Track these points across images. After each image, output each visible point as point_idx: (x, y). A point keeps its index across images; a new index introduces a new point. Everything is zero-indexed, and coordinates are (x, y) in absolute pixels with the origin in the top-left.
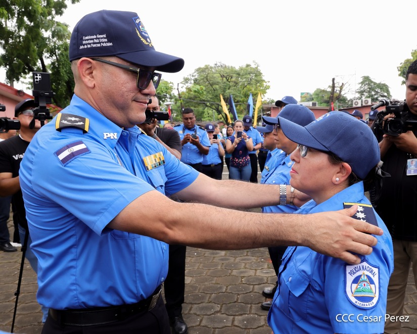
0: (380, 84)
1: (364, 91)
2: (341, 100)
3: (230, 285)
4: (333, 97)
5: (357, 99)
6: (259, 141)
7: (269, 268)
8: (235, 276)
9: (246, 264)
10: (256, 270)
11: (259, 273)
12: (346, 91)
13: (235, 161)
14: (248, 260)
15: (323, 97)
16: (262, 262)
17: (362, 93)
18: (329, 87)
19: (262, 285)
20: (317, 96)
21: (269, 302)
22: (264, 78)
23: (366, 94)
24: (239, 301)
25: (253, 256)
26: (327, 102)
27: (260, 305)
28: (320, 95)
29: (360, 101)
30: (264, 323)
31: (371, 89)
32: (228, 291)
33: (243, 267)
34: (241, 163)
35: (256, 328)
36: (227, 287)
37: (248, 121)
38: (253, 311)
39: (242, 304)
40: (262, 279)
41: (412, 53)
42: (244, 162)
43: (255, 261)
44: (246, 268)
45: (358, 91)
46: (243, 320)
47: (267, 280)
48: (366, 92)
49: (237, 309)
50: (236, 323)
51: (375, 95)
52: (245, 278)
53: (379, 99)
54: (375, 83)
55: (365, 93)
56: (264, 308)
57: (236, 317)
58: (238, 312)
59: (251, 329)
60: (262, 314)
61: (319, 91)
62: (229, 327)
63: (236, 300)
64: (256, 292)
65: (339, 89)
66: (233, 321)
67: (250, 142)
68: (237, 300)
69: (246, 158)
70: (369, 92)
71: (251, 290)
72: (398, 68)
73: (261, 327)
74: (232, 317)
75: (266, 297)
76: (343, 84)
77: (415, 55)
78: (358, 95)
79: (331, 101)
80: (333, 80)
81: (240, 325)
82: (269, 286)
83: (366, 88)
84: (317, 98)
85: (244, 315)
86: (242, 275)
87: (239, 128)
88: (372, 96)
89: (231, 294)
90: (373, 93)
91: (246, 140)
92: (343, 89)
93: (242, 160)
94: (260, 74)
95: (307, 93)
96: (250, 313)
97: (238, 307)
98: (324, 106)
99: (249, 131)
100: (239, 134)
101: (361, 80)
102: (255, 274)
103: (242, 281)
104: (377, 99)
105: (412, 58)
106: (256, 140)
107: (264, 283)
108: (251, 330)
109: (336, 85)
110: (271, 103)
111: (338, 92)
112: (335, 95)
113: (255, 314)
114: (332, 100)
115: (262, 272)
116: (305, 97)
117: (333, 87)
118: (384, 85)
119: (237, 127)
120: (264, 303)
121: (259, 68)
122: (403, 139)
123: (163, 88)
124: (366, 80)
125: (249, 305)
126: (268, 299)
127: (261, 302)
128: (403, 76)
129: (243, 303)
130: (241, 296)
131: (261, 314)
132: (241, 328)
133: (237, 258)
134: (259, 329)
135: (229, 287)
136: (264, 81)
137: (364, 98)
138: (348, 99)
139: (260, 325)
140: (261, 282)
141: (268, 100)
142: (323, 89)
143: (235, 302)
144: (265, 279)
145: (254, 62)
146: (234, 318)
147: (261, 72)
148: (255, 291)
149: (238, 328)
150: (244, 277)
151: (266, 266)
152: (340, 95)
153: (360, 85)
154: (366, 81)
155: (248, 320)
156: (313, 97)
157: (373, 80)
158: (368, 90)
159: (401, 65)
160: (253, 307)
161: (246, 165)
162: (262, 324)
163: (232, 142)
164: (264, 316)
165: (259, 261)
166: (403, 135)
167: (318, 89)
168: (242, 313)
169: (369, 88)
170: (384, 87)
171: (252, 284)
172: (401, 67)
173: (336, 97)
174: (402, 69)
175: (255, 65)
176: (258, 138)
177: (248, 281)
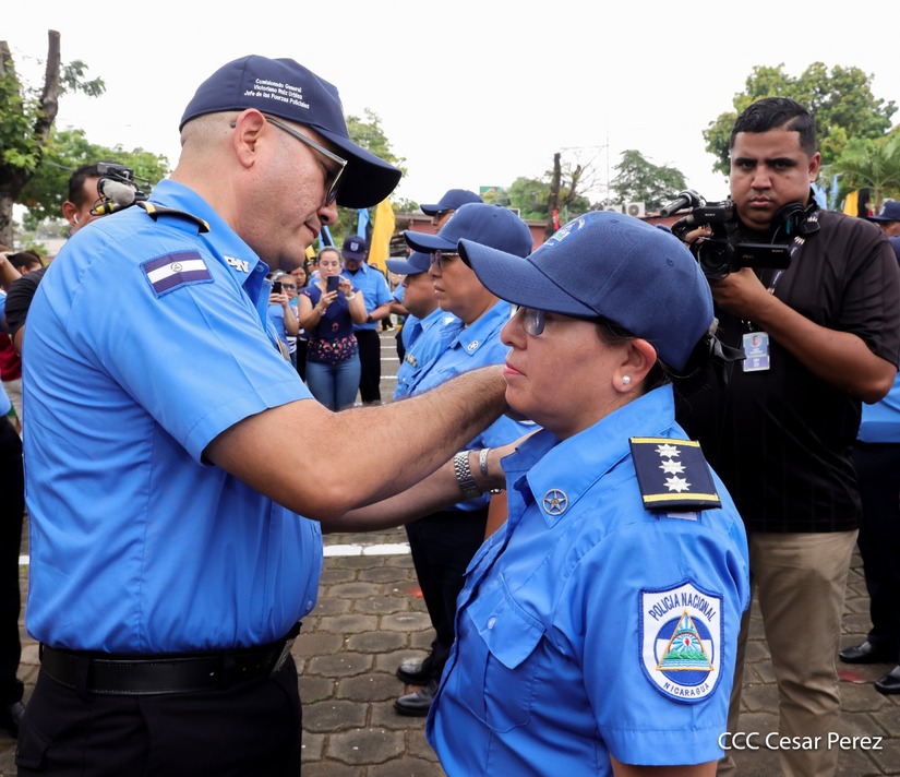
0: (664, 169)
1: (629, 186)
2: (576, 206)
3: (315, 656)
4: (556, 197)
5: (613, 203)
6: (383, 299)
7: (412, 610)
8: (328, 632)
9: (354, 601)
10: (379, 616)
11: (387, 623)
12: (587, 184)
13: (322, 349)
14: (359, 591)
15: (532, 197)
16: (394, 595)
17: (622, 189)
18: (548, 173)
19: (396, 653)
20: (518, 196)
21: (414, 695)
22: (391, 151)
23: (633, 193)
24: (339, 696)
25: (371, 582)
26: (543, 210)
27: (392, 702)
28: (527, 193)
29: (621, 206)
30: (403, 749)
31: (644, 181)
32: (310, 670)
33: (346, 609)
34: (336, 351)
35: (383, 763)
36: (308, 661)
37: (355, 247)
38: (375, 720)
39: (347, 702)
40: (395, 639)
41: (734, 100)
42: (343, 349)
43: (376, 593)
44: (354, 612)
45: (614, 184)
46: (351, 744)
47: (409, 641)
48: (633, 189)
49: (335, 716)
50: (332, 751)
51: (653, 194)
52: (353, 636)
53: (663, 203)
54: (653, 168)
55: (629, 190)
56: (403, 711)
57: (333, 737)
58: (336, 722)
59: (372, 763)
60: (398, 726)
61: (524, 184)
62: (314, 761)
63: (330, 693)
64: (380, 672)
65: (571, 180)
66: (325, 746)
67: (358, 302)
68: (334, 693)
69: (349, 340)
70: (640, 187)
71: (369, 666)
72: (704, 132)
73: (395, 758)
74: (322, 736)
75: (407, 684)
76: (579, 167)
77: (741, 105)
78: (614, 195)
79: (552, 206)
80: (557, 157)
81: (342, 756)
82: (414, 656)
83: (632, 178)
84: (520, 200)
85: (352, 732)
86: (346, 630)
87: (330, 267)
88: (647, 197)
89: (318, 678)
90: (649, 190)
91: (348, 295)
92: (581, 179)
93: (339, 345)
94: (383, 140)
95: (496, 188)
96: (368, 725)
97: (337, 711)
98: (536, 219)
99: (359, 274)
100: (332, 283)
101: (620, 160)
102: (379, 625)
103: (344, 645)
104: (657, 204)
105: (735, 111)
106: (377, 295)
107: (400, 649)
108: (370, 767)
109: (563, 170)
110: (410, 210)
111: (567, 186)
112: (562, 193)
113: (381, 726)
114: (555, 204)
115: (395, 621)
116: (490, 197)
117: (557, 173)
118: (674, 172)
119: (326, 263)
120: (403, 698)
121: (378, 125)
122: (733, 285)
123: (141, 169)
124: (633, 160)
125: (365, 705)
126: (410, 688)
127: (394, 694)
128: (716, 152)
129: (348, 699)
130: (343, 682)
131: (394, 726)
132: (346, 764)
133: (332, 589)
134: (390, 763)
135: (312, 662)
136: (392, 156)
137: (627, 202)
138: (592, 203)
139: (393, 754)
140: (392, 645)
141: (403, 204)
142: (532, 178)
143: (329, 698)
144: (404, 636)
145: (367, 111)
146: (326, 741)
147: (384, 135)
148: (379, 668)
149: (338, 764)
150: (350, 634)
151: (404, 606)
152: (572, 193)
153: (619, 171)
154: (632, 162)
155: (362, 742)
156: (510, 196)
157: (647, 160)
158: (638, 182)
159: (710, 128)
160: (375, 710)
161: (349, 357)
162: (398, 750)
163: (314, 300)
164: (403, 729)
165: (386, 593)
166: (733, 276)
167: (519, 179)
168: (348, 724)
169: (640, 179)
170: (673, 177)
171: (370, 650)
172: (711, 132)
173: (565, 199)
174: (713, 135)
175: (369, 118)
176: (381, 290)
177: (361, 644)
